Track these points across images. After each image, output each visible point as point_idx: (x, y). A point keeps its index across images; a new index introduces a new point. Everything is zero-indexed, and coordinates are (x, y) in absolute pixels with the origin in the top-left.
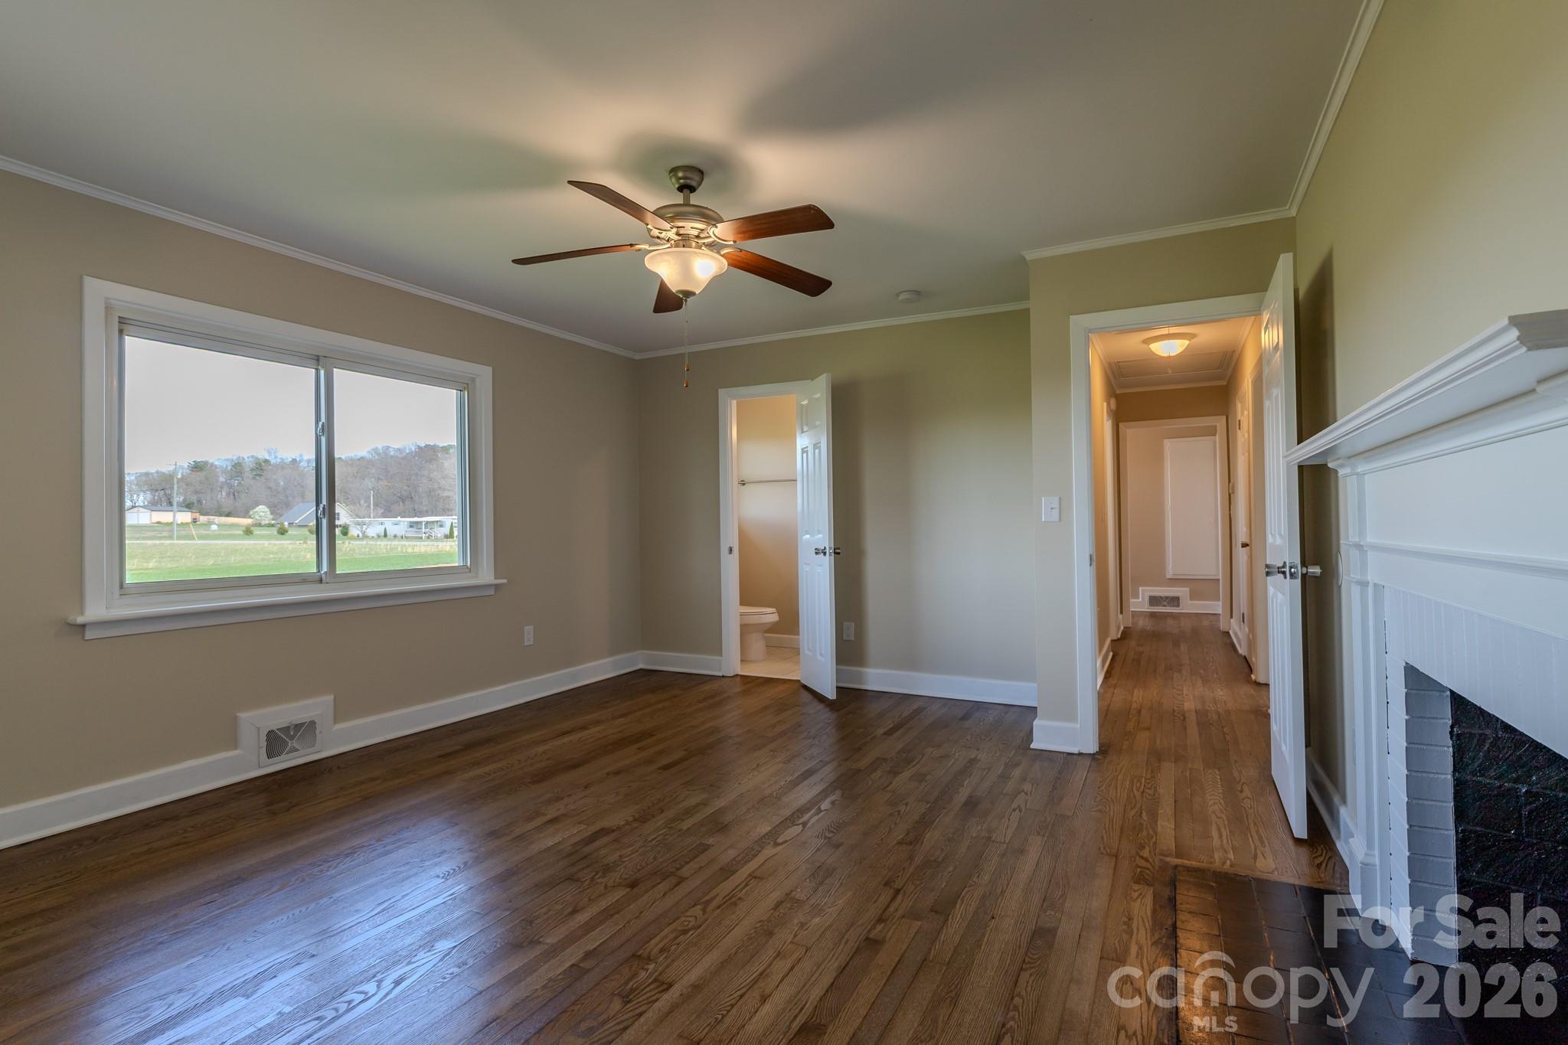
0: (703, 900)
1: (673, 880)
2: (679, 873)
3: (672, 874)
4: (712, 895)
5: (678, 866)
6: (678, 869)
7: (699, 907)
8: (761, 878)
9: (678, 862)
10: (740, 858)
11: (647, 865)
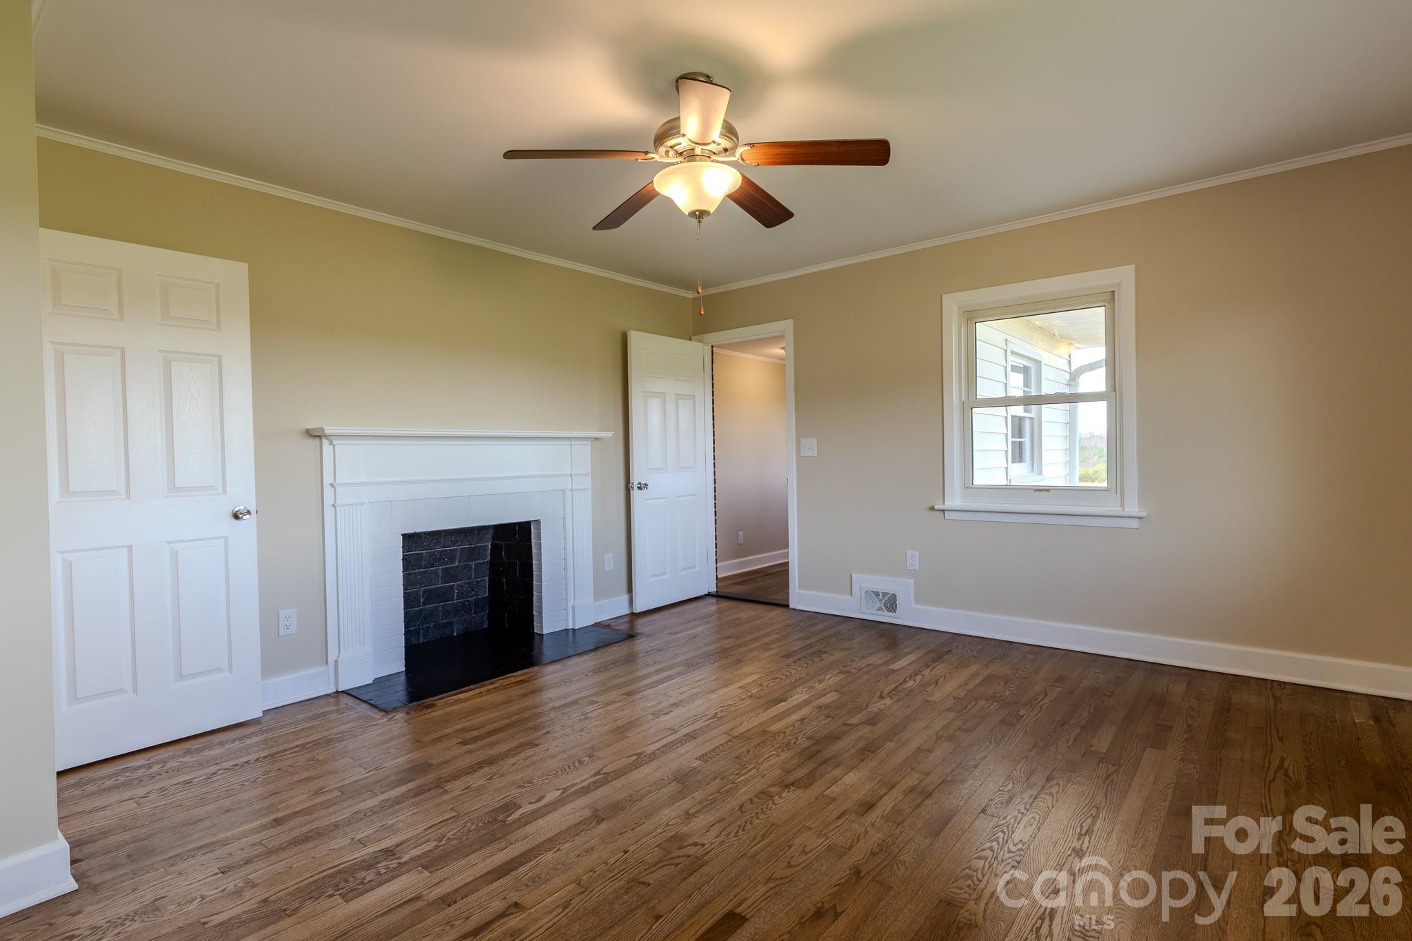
0: (715, 720)
1: (735, 733)
2: (729, 738)
3: (735, 738)
4: (708, 722)
5: (729, 743)
6: (730, 741)
7: (718, 716)
8: (670, 729)
9: (729, 746)
10: (678, 745)
11: (754, 746)
